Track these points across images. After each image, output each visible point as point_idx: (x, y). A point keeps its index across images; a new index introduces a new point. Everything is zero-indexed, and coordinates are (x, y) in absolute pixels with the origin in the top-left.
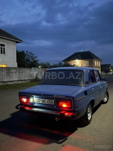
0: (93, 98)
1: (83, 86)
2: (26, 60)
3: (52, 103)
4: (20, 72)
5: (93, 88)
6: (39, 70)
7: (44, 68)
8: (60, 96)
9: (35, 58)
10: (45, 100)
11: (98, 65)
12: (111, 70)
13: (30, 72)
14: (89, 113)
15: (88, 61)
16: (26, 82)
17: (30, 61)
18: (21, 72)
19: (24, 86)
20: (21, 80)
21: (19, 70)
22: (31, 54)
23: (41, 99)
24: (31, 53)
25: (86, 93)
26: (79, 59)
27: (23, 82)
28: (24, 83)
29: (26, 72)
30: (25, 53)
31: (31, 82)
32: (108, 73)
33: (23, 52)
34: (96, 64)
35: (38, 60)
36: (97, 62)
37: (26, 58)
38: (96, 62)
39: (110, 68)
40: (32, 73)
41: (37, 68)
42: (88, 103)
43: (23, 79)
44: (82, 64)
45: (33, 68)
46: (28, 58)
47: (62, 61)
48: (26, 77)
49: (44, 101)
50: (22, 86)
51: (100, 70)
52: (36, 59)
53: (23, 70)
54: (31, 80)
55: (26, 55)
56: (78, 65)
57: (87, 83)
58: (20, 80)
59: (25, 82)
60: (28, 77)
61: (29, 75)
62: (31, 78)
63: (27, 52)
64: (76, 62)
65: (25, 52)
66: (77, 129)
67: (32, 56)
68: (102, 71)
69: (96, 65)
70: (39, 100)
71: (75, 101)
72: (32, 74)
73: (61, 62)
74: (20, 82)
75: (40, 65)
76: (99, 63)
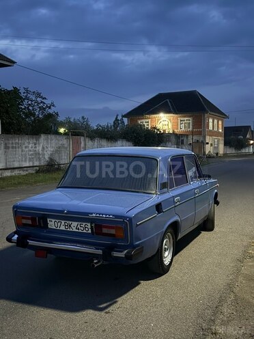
0: (176, 218)
1: (154, 192)
2: (24, 113)
3: (87, 229)
4: (8, 148)
5: (177, 196)
6: (61, 143)
7: (72, 135)
8: (104, 216)
9: (50, 108)
10: (70, 223)
11: (216, 129)
12: (252, 142)
13: (36, 147)
14: (166, 250)
15: (190, 117)
16: (25, 173)
17: (34, 115)
18: (10, 146)
19: (20, 183)
20: (12, 167)
21: (7, 142)
22: (36, 97)
23: (63, 222)
24: (39, 95)
25: (159, 207)
26: (168, 111)
27: (16, 172)
28: (19, 177)
29: (26, 147)
30: (22, 94)
31: (37, 172)
32: (243, 151)
33: (16, 91)
34: (211, 124)
35: (58, 115)
36: (216, 121)
37: (23, 107)
38: (211, 120)
39: (248, 136)
40: (39, 148)
41: (53, 136)
42: (164, 230)
43: (16, 165)
44: (175, 125)
45: (42, 135)
46: (30, 108)
47: (123, 116)
48: (25, 161)
49: (70, 226)
50: (15, 184)
51: (223, 142)
52: (51, 111)
53: (17, 141)
54: (38, 168)
55: (24, 99)
56: (165, 128)
57: (164, 186)
58: (8, 167)
59: (23, 173)
60: (29, 161)
61: (32, 155)
62: (37, 163)
63: (27, 91)
64: (159, 120)
65: (22, 91)
66: (140, 283)
67: (42, 102)
68: (226, 144)
69: (211, 128)
70: (59, 224)
71: (134, 226)
72: (41, 152)
73: (119, 118)
74: (8, 174)
75: (62, 125)
76: (220, 122)
